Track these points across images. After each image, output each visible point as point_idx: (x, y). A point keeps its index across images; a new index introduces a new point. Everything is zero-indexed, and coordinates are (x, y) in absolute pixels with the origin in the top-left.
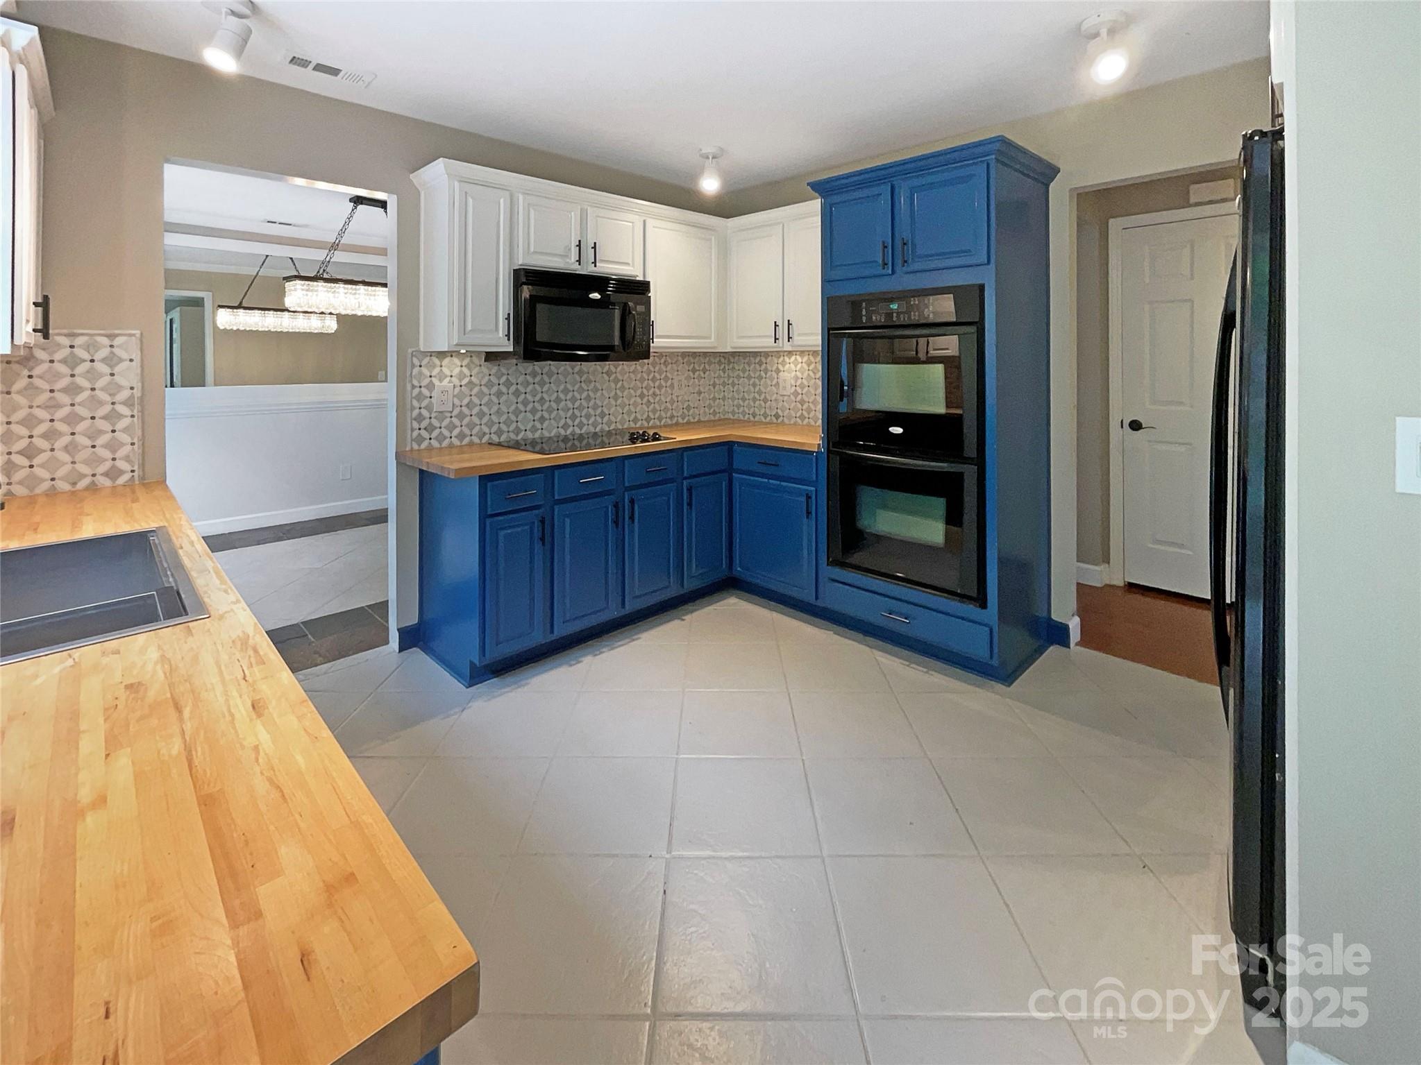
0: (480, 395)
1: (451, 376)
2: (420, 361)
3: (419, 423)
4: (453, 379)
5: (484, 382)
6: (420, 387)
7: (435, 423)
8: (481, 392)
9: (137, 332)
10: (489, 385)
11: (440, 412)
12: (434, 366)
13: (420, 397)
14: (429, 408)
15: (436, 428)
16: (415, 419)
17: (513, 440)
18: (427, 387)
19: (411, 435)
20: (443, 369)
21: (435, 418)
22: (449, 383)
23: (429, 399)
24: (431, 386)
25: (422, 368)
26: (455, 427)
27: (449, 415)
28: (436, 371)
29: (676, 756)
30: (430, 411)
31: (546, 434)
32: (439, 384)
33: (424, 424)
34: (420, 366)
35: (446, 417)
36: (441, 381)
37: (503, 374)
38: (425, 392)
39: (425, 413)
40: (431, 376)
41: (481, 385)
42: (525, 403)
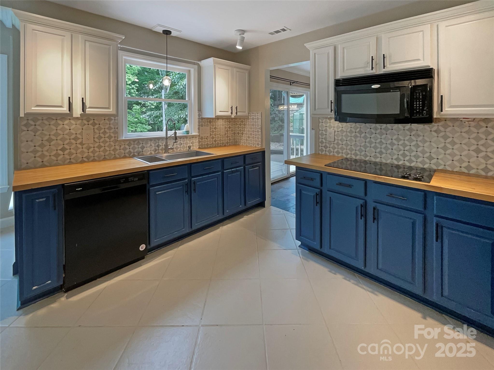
0: (347, 136)
1: (334, 127)
2: (322, 121)
3: (322, 144)
4: (335, 128)
5: (348, 130)
6: (322, 130)
7: (328, 145)
8: (347, 135)
9: (260, 112)
10: (351, 132)
11: (329, 141)
12: (327, 123)
13: (322, 134)
14: (325, 139)
15: (328, 147)
16: (320, 142)
17: (363, 160)
18: (324, 130)
19: (319, 149)
20: (331, 124)
21: (328, 143)
22: (333, 130)
23: (325, 135)
24: (326, 131)
25: (323, 123)
26: (336, 148)
27: (333, 143)
28: (328, 125)
29: (264, 324)
30: (326, 140)
31: (384, 161)
32: (329, 130)
33: (324, 145)
34: (322, 122)
35: (332, 144)
36: (330, 129)
37: (358, 128)
38: (324, 133)
39: (324, 140)
40: (326, 127)
41: (347, 132)
42: (371, 143)
